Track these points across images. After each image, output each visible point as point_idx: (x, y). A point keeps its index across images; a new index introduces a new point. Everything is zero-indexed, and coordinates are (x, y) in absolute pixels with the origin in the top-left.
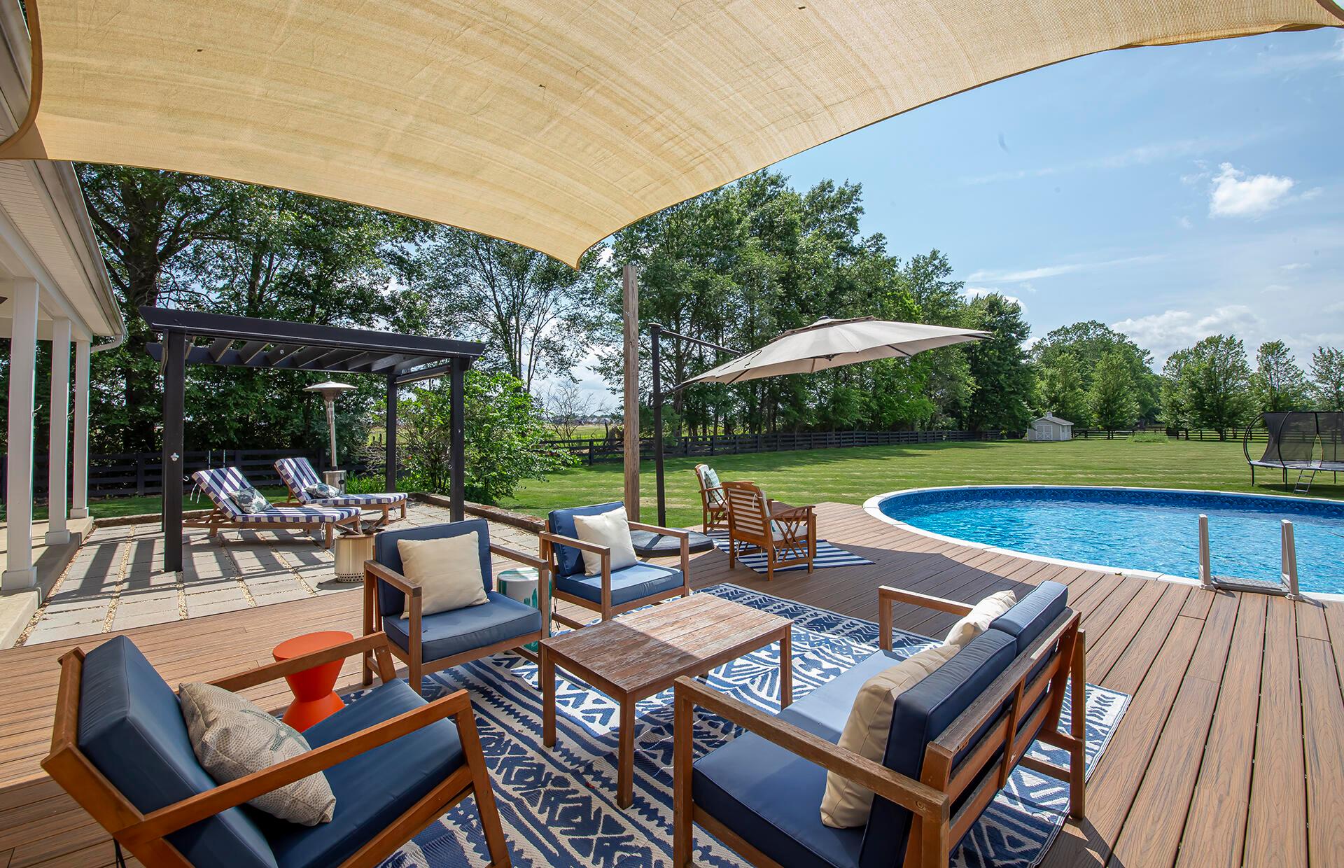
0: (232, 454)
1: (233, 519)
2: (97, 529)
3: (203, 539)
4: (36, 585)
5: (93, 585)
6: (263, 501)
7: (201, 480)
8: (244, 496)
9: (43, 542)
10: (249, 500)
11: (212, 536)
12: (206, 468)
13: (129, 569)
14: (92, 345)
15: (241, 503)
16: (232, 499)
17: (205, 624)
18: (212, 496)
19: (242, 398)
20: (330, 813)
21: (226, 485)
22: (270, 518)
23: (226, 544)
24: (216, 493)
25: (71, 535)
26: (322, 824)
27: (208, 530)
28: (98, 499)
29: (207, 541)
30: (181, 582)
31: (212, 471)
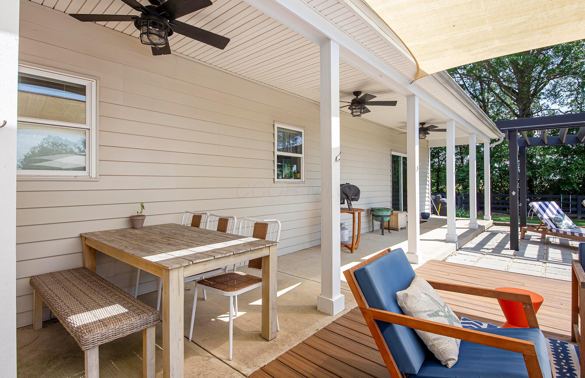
0: (576, 198)
1: (551, 230)
2: (494, 226)
3: (537, 239)
4: (457, 242)
5: (479, 248)
6: (570, 223)
7: (533, 207)
8: (558, 218)
9: (468, 227)
10: (561, 221)
11: (543, 237)
12: (537, 201)
13: (496, 244)
14: (490, 144)
15: (556, 222)
16: (550, 219)
17: (507, 275)
18: (539, 216)
19: (580, 164)
20: (451, 364)
21: (547, 210)
22: (572, 233)
23: (549, 244)
24: (541, 214)
25: (479, 225)
26: (446, 366)
27: (541, 235)
28: (506, 215)
29: (539, 240)
30: (515, 255)
31: (540, 203)
